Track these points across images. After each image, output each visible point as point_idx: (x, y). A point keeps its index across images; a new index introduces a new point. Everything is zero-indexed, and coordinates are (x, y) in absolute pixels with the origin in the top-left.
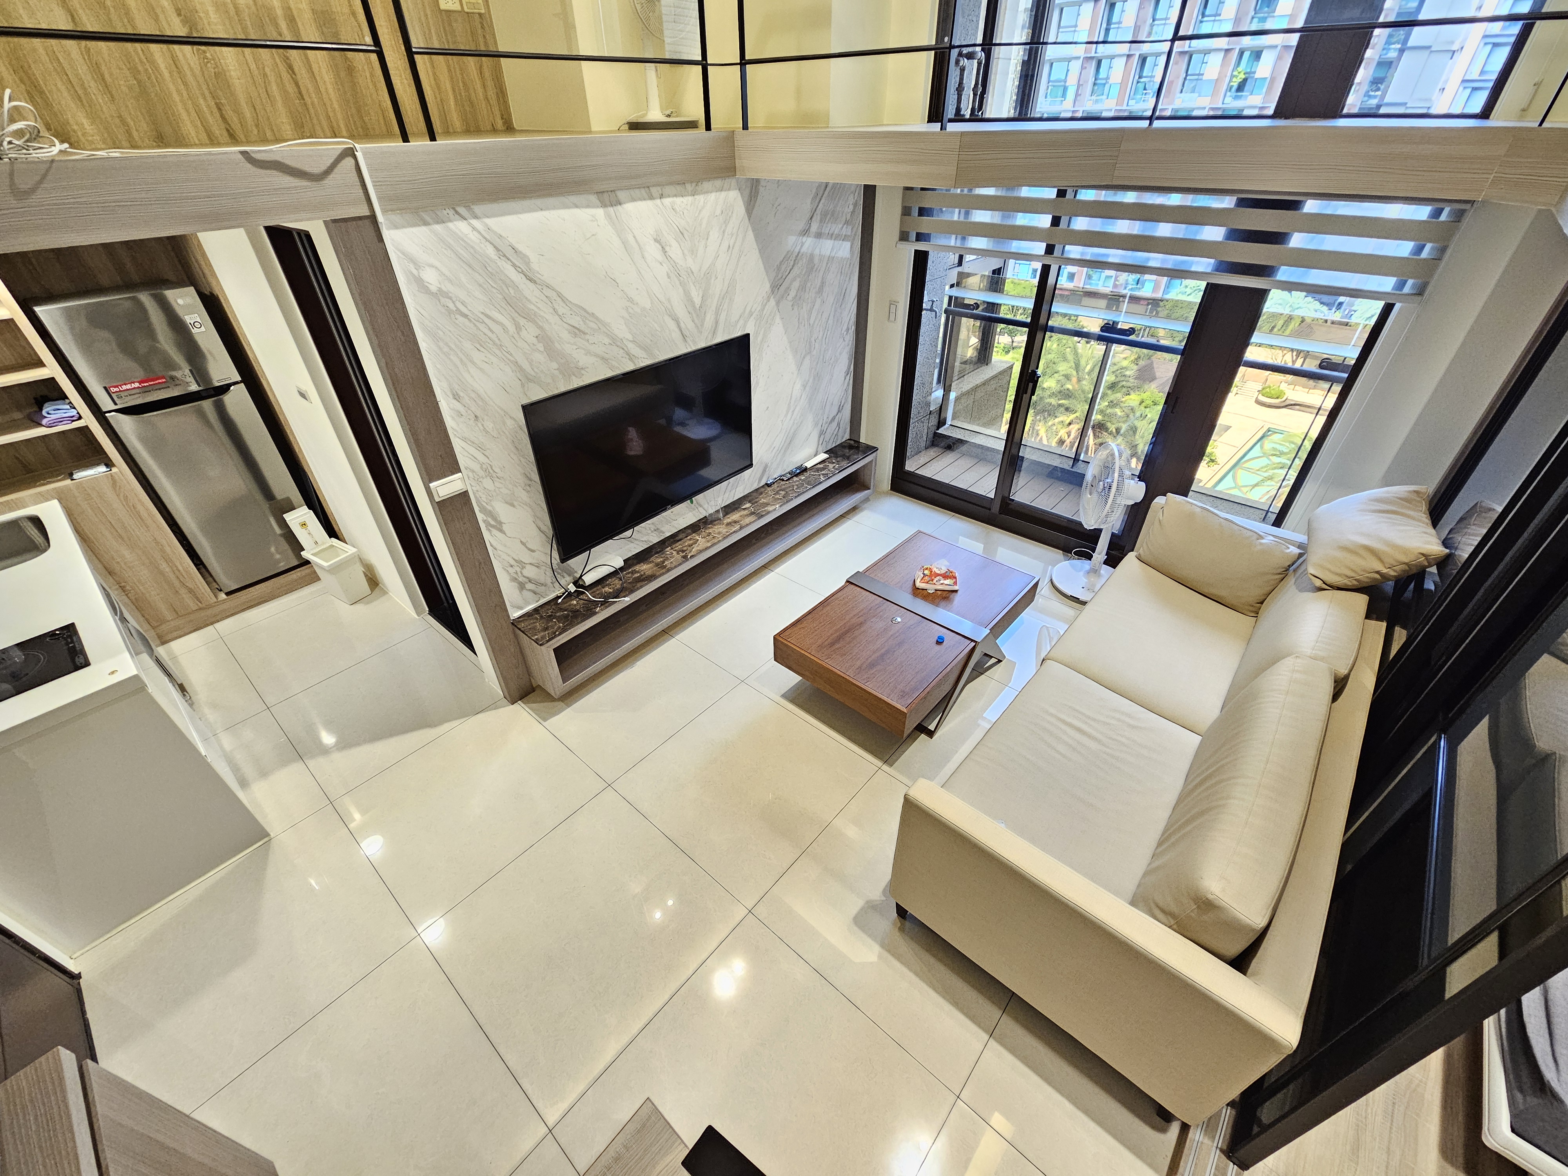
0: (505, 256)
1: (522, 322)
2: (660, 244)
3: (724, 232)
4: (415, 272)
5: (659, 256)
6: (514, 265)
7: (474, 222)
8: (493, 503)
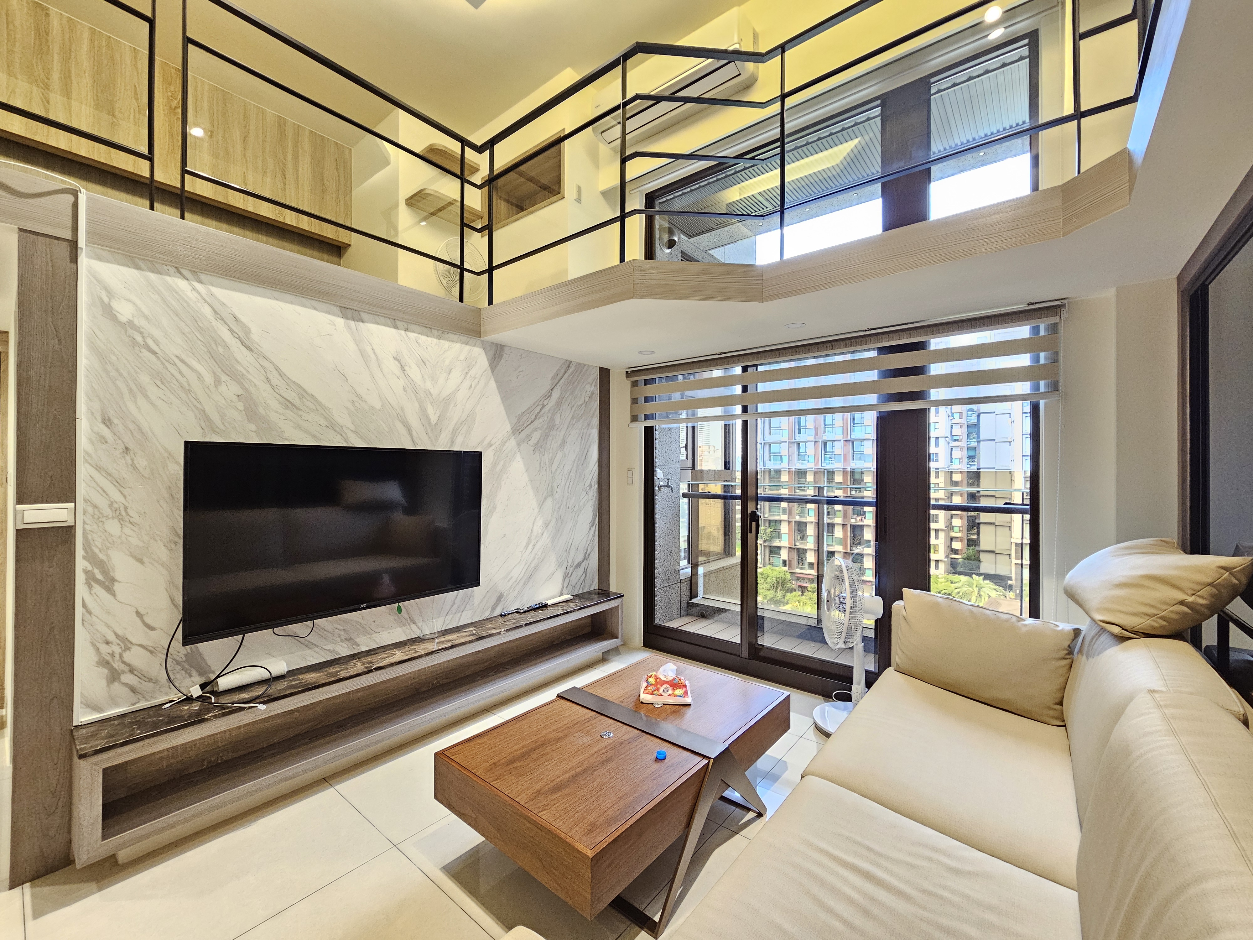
0: (222, 319)
1: (224, 378)
2: (400, 362)
3: (466, 373)
4: (106, 299)
5: (397, 371)
6: (231, 331)
7: (198, 286)
8: (111, 553)
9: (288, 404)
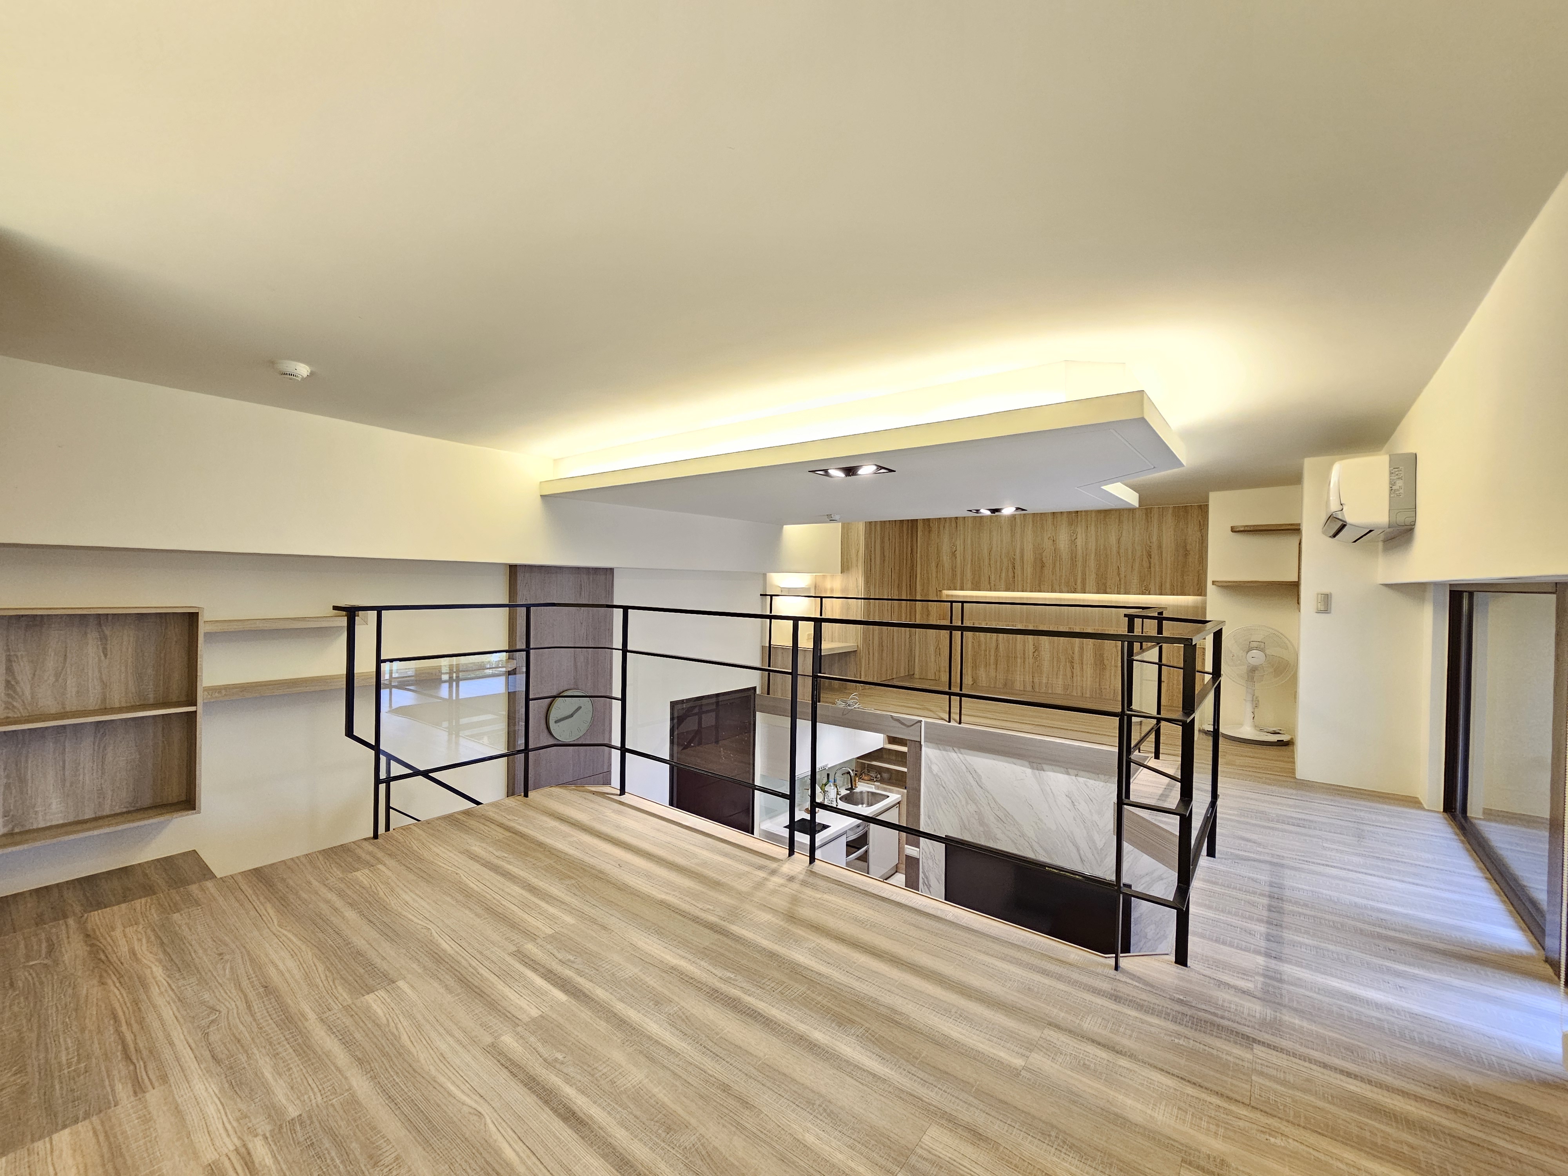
0: (970, 772)
2: (1070, 799)
4: (929, 765)
5: (1069, 805)
6: (973, 777)
7: (960, 755)
9: (999, 819)
